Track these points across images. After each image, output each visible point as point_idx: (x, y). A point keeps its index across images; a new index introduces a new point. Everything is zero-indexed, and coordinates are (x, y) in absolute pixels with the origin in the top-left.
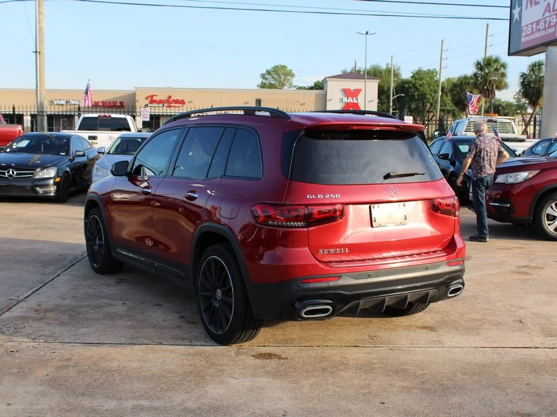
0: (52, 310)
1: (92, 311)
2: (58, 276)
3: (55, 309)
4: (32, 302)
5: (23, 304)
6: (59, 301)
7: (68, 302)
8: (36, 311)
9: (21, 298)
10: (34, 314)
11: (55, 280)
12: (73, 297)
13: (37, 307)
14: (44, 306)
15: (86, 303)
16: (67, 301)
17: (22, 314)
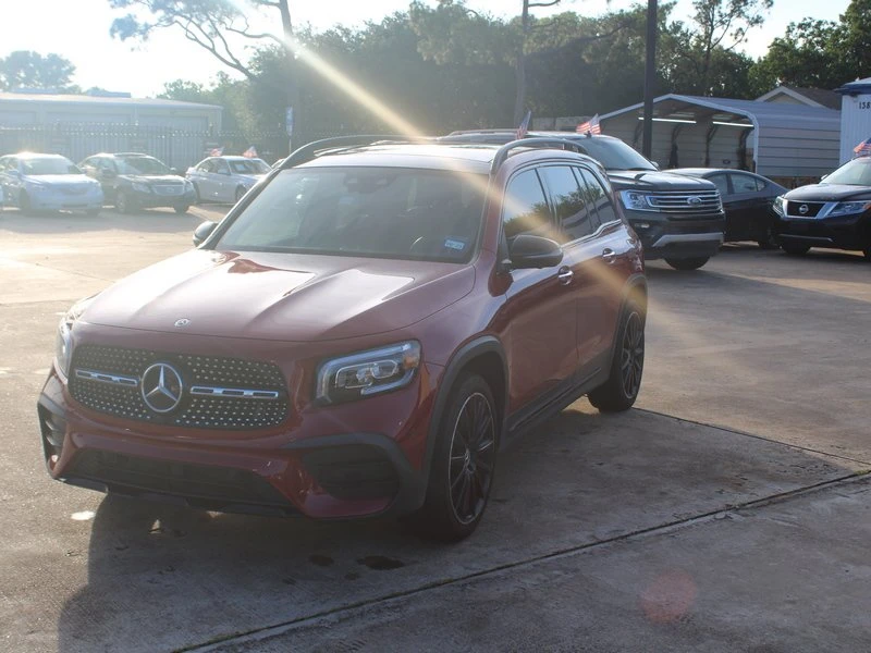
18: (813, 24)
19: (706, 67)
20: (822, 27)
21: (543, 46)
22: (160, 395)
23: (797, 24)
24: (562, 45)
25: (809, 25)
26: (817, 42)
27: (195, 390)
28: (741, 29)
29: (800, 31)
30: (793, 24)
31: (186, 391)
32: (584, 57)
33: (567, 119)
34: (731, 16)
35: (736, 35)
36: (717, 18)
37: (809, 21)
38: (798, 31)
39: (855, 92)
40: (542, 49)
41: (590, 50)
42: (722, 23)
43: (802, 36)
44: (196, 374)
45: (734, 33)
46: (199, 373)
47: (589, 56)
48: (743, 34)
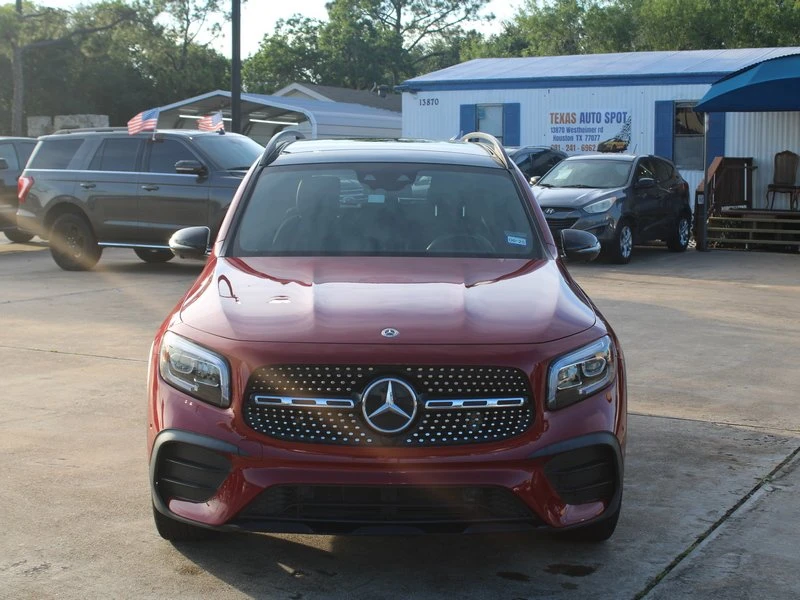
0: (711, 458)
1: (647, 450)
2: (700, 539)
3: (703, 461)
4: (747, 477)
5: (763, 474)
6: (697, 472)
7: (683, 470)
8: (733, 460)
9: (768, 487)
10: (736, 455)
11: (708, 526)
12: (672, 477)
13: (734, 466)
14: (724, 466)
15: (652, 463)
16: (685, 471)
17: (756, 457)
18: (302, 21)
19: (183, 63)
20: (310, 24)
21: (34, 38)
22: (389, 413)
23: (286, 20)
24: (56, 38)
25: (297, 21)
26: (307, 39)
27: (430, 405)
28: (218, 24)
29: (290, 27)
30: (282, 20)
31: (421, 407)
32: (83, 50)
33: (67, 118)
34: (205, 10)
35: (214, 29)
36: (192, 12)
37: (298, 17)
38: (286, 28)
39: (415, 89)
40: (35, 41)
41: (89, 43)
42: (197, 17)
43: (291, 32)
44: (428, 386)
45: (211, 27)
46: (432, 385)
47: (90, 50)
48: (220, 29)
